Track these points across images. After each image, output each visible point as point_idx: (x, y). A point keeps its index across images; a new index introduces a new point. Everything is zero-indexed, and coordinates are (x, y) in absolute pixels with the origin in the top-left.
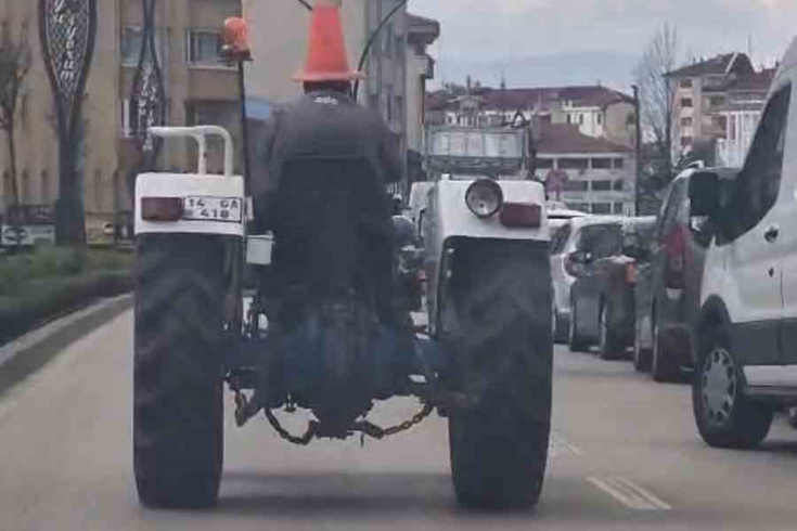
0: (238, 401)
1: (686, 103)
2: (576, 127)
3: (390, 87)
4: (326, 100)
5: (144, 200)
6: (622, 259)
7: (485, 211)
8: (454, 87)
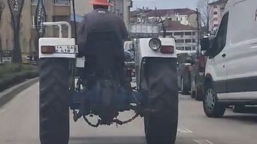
0: (74, 113)
1: (215, 13)
2: (180, 22)
3: (118, 10)
4: (102, 12)
5: (42, 47)
6: (187, 64)
7: (155, 48)
8: (140, 9)
